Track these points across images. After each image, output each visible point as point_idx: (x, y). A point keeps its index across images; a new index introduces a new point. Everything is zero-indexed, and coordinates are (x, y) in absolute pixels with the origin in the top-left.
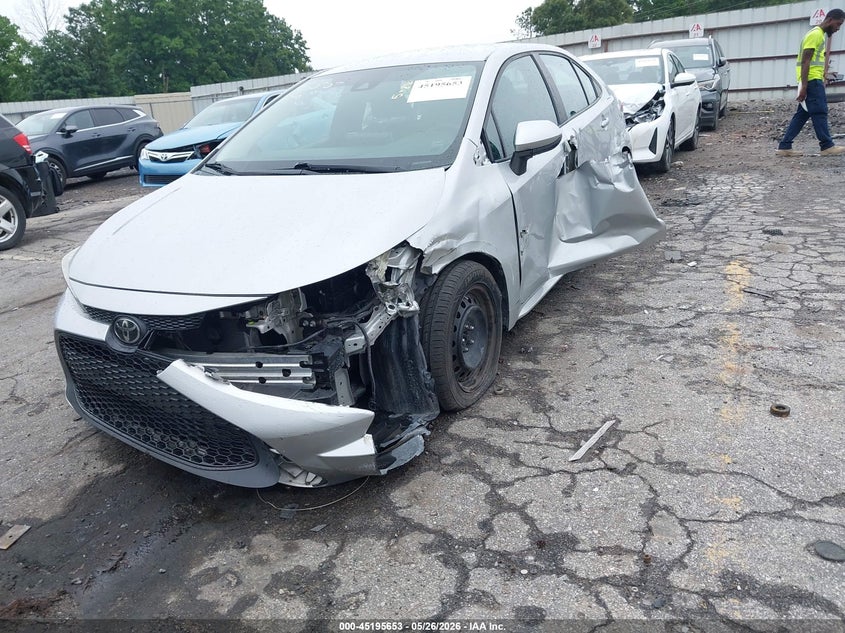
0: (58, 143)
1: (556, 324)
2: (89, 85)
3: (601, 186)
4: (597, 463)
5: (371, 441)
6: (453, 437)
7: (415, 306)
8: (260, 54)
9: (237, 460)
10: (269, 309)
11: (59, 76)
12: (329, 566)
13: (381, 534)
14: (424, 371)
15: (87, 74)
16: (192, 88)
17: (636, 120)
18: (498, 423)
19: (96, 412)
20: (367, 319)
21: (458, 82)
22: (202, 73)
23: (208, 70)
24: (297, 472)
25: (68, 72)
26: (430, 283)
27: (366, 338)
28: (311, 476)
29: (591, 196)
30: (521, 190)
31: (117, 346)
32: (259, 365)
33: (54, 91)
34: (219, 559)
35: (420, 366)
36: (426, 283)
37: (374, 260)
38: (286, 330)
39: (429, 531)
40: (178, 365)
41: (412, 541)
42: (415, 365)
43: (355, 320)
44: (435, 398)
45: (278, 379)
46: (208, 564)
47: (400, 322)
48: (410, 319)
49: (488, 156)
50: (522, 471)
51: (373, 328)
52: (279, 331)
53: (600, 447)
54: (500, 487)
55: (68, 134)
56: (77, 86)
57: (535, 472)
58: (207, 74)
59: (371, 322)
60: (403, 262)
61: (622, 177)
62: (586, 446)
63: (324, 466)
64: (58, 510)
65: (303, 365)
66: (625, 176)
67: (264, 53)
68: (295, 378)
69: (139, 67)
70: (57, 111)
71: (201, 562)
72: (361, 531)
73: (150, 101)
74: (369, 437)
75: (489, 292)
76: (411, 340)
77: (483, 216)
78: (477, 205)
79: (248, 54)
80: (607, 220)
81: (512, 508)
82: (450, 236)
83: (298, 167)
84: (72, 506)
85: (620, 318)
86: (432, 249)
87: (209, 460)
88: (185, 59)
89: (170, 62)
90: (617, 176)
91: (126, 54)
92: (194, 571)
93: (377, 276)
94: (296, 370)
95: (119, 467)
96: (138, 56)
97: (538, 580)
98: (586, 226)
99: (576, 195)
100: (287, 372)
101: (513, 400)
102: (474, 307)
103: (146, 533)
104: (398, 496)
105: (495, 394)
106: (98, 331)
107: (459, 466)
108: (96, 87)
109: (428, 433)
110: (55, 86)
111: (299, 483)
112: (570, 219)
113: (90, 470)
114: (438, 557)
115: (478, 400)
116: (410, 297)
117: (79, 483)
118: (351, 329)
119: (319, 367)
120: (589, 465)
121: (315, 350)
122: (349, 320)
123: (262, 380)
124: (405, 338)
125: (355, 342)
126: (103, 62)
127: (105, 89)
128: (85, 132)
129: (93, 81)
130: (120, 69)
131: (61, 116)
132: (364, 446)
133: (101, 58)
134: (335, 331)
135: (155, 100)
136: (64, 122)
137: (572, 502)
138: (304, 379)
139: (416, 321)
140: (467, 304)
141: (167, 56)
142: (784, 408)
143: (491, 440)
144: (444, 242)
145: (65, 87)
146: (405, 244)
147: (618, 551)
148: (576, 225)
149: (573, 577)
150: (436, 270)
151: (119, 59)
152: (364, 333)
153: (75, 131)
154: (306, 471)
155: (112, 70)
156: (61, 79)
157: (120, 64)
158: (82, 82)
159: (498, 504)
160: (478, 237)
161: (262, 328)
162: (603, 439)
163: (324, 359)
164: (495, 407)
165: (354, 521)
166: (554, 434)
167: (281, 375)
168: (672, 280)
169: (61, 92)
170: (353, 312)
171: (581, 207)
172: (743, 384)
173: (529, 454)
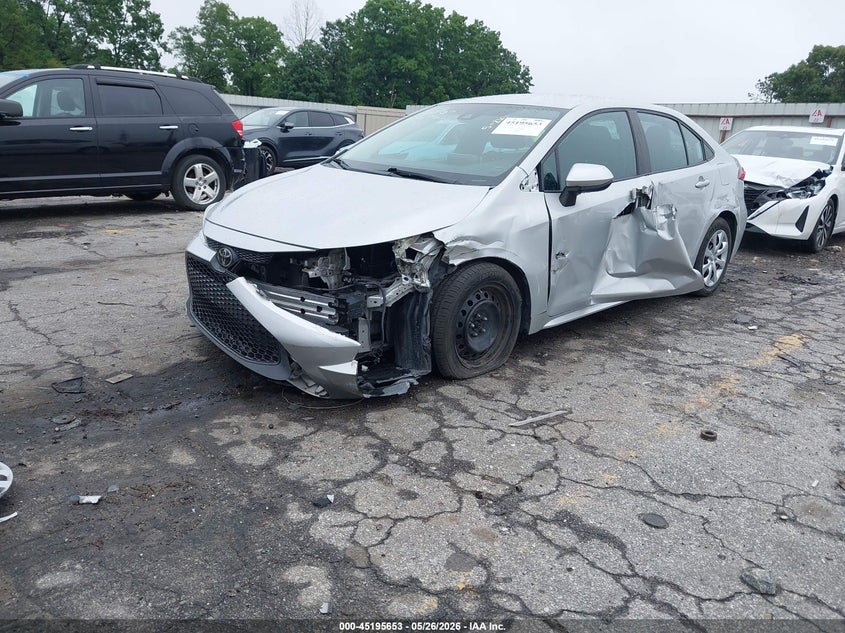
0: (276, 135)
1: (585, 344)
2: (328, 92)
3: (647, 231)
4: (530, 432)
5: (356, 366)
6: (437, 394)
7: (427, 284)
8: (485, 84)
9: (267, 358)
10: (319, 261)
11: (305, 80)
12: (301, 439)
13: (346, 431)
14: (425, 336)
15: (327, 82)
16: (408, 106)
17: (789, 194)
18: (477, 393)
19: (197, 315)
20: (388, 285)
21: (538, 123)
22: (427, 94)
23: (433, 93)
24: (311, 383)
25: (312, 77)
26: (450, 272)
27: (385, 299)
28: (320, 388)
29: (639, 237)
30: (561, 219)
31: (217, 268)
32: (303, 299)
33: (297, 93)
34: (234, 419)
35: (423, 330)
36: (446, 271)
37: (400, 241)
38: (331, 281)
39: (378, 438)
40: (241, 280)
41: (362, 440)
42: (419, 330)
43: (379, 284)
44: (430, 359)
45: (313, 312)
46: (226, 420)
47: (415, 294)
48: (425, 294)
49: (539, 185)
50: (471, 423)
51: (393, 293)
52: (324, 280)
53: (540, 424)
54: (445, 427)
55: (286, 129)
56: (317, 91)
57: (479, 425)
58: (431, 97)
59: (391, 288)
60: (427, 248)
61: (665, 226)
62: (530, 420)
63: (321, 376)
64: (155, 371)
65: (330, 304)
66: (668, 225)
67: (489, 84)
68: (323, 314)
69: (373, 81)
70: (282, 108)
71: (223, 417)
72: (333, 427)
73: (364, 112)
74: (356, 363)
75: (508, 294)
76: (421, 311)
77: (514, 230)
78: (510, 221)
79: (474, 82)
80: (647, 262)
81: (445, 440)
82: (474, 238)
83: (391, 170)
84: (163, 372)
85: (643, 351)
86: (455, 245)
87: (251, 355)
88: (416, 79)
89: (401, 80)
90: (662, 224)
91: (365, 68)
92: (215, 421)
93: (399, 253)
94: (325, 308)
95: (203, 358)
96: (375, 72)
97: (429, 480)
98: (631, 265)
99: (627, 236)
100: (319, 308)
101: (501, 382)
102: (489, 301)
103: (198, 396)
104: (372, 417)
105: (491, 376)
106: (208, 255)
107: (428, 410)
108: (332, 95)
109: (416, 383)
110: (299, 88)
111: (311, 392)
112: (618, 256)
113: (185, 356)
114: (373, 453)
115: (475, 377)
116: (425, 276)
117: (173, 361)
118: (375, 290)
119: (342, 310)
120: (522, 432)
121: (342, 296)
122: (374, 282)
123: (303, 311)
124: (417, 308)
125: (375, 300)
126: (343, 74)
127: (340, 97)
128: (300, 130)
129: (331, 89)
130: (357, 81)
131: (284, 113)
132: (350, 368)
133: (343, 70)
134: (362, 289)
135: (370, 112)
136: (285, 119)
137: (490, 447)
138: (330, 316)
139: (429, 297)
140: (483, 297)
141: (401, 75)
142: (712, 434)
143: (463, 402)
144: (468, 242)
145: (307, 91)
146: (429, 235)
147: (499, 481)
148: (623, 262)
149: (454, 485)
150: (457, 262)
151: (357, 73)
152: (384, 296)
153: (291, 127)
154: (317, 385)
155: (350, 82)
156: (305, 83)
157: (358, 76)
158: (323, 88)
159: (437, 435)
160: (505, 246)
161: (311, 273)
162: (548, 420)
163: (346, 304)
164: (484, 384)
165: (333, 421)
166: (514, 408)
167: (315, 310)
168: (720, 335)
169: (303, 95)
170: (380, 277)
171: (630, 247)
172: (700, 415)
173: (483, 416)
